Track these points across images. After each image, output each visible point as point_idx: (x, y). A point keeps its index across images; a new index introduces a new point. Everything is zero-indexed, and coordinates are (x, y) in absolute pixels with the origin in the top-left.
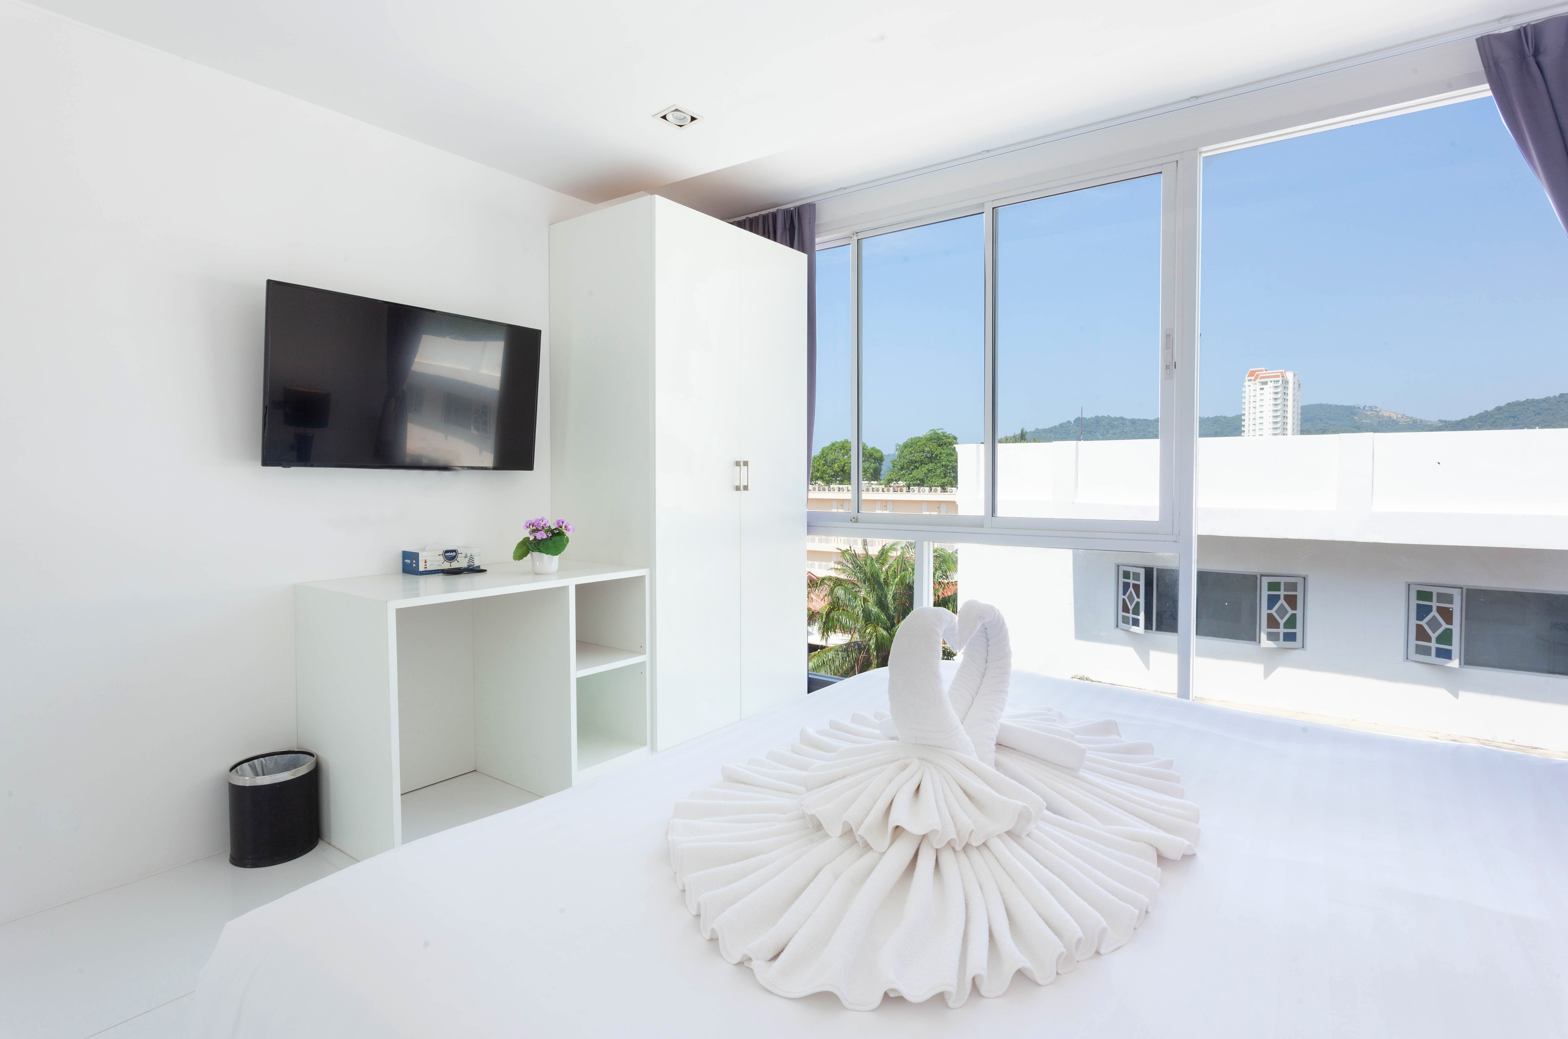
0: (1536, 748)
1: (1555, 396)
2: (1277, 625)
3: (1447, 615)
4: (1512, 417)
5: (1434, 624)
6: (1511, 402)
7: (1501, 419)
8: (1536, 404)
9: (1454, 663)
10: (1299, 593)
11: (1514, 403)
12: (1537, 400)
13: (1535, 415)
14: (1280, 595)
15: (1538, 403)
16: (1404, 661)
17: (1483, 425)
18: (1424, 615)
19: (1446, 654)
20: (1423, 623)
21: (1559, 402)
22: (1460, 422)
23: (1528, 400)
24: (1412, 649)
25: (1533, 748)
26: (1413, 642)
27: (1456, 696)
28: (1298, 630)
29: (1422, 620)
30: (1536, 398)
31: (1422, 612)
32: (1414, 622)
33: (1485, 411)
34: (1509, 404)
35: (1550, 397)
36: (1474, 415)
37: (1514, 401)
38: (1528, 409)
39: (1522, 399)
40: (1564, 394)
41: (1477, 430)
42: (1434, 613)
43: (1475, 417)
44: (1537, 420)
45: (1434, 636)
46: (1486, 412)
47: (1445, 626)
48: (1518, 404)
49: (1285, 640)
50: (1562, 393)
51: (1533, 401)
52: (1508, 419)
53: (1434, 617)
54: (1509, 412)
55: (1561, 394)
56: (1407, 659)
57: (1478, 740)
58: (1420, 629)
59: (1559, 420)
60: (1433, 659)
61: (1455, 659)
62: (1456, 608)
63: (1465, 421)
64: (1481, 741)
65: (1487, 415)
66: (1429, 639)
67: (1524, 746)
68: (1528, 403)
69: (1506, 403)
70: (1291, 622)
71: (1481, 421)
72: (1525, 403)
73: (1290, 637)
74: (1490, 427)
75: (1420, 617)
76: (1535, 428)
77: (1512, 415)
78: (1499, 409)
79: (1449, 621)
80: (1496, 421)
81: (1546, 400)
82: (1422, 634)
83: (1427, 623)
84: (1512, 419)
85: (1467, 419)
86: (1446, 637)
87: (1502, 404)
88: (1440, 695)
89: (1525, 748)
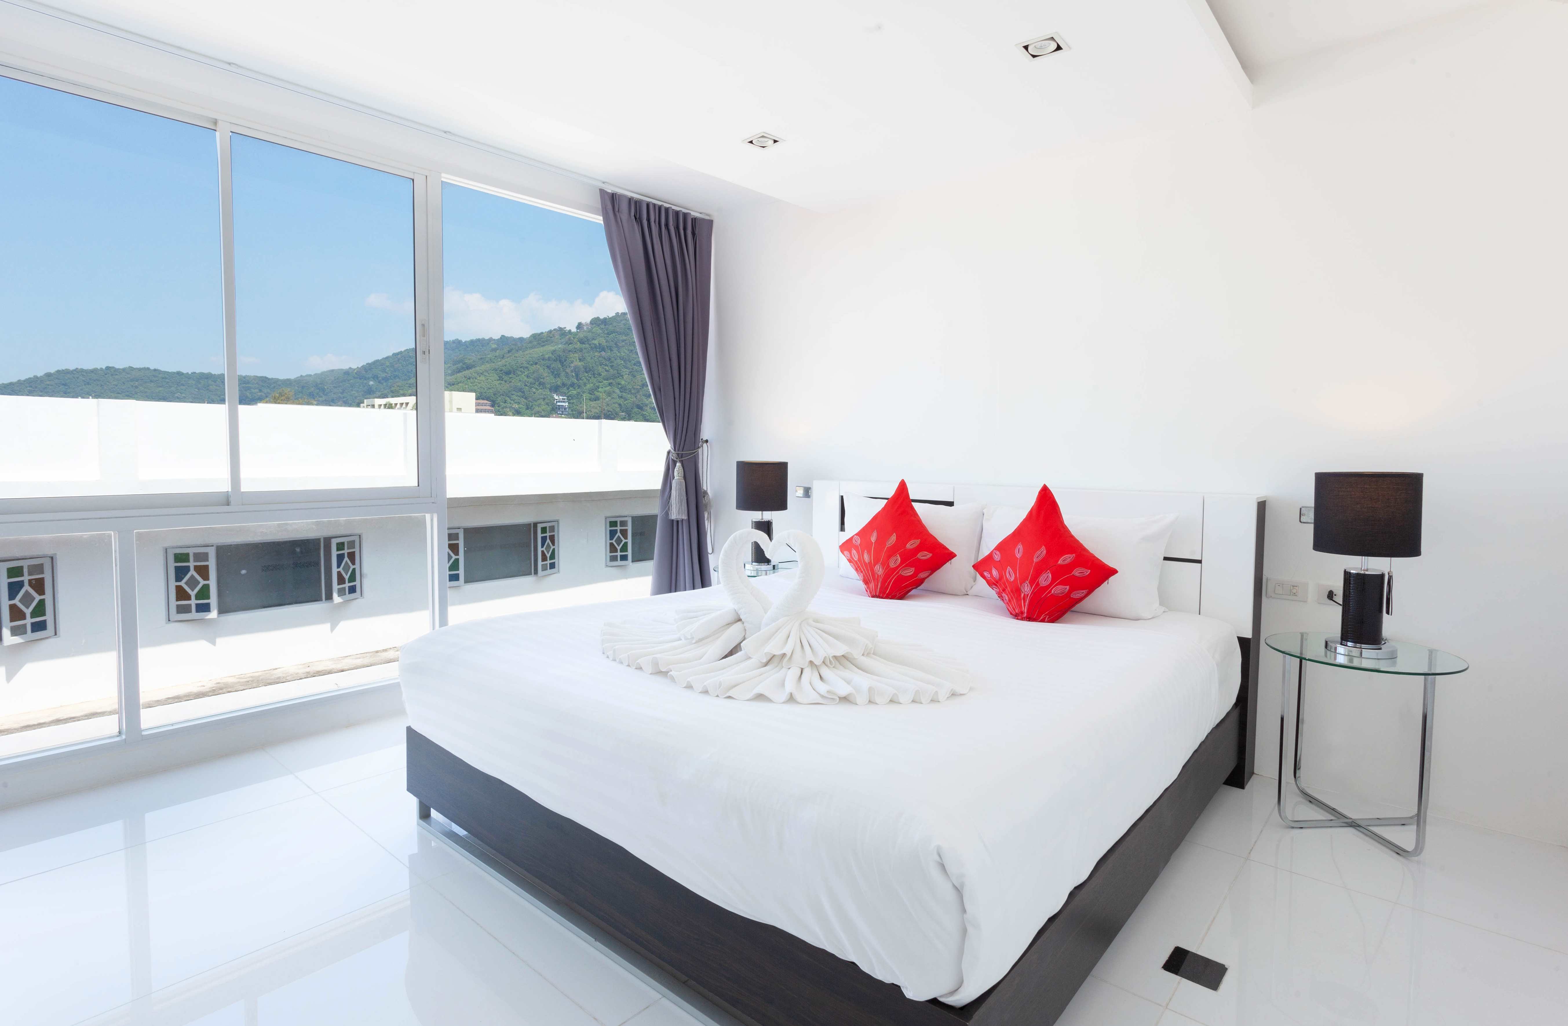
0: (277, 669)
1: (101, 368)
2: (22, 616)
3: (203, 572)
4: (63, 384)
5: (193, 583)
6: (60, 369)
7: (52, 385)
8: (85, 374)
9: (213, 614)
10: (47, 576)
11: (63, 370)
12: (85, 370)
13: (85, 385)
14: (23, 581)
15: (86, 373)
16: (166, 623)
17: (34, 391)
18: (183, 576)
19: (204, 608)
20: (182, 583)
21: (106, 374)
22: (8, 386)
23: (77, 369)
24: (173, 609)
25: (274, 669)
26: (174, 603)
27: (214, 643)
28: (48, 617)
29: (180, 581)
30: (85, 368)
31: (180, 573)
32: (173, 584)
33: (34, 376)
34: (58, 371)
35: (97, 368)
36: (23, 379)
37: (63, 369)
38: (78, 378)
39: (72, 368)
40: (110, 367)
41: (28, 395)
42: (192, 572)
43: (24, 381)
44: (86, 390)
45: (193, 594)
46: (36, 377)
47: (202, 582)
48: (67, 372)
49: (33, 631)
50: (108, 365)
51: (82, 370)
52: (59, 386)
53: (192, 576)
54: (59, 379)
55: (107, 367)
56: (169, 621)
57: (234, 676)
58: (179, 590)
59: (107, 391)
60: (194, 615)
61: (214, 610)
62: (212, 564)
63: (13, 385)
64: (237, 677)
65: (37, 381)
66: (188, 597)
67: (268, 670)
68: (78, 372)
69: (56, 370)
70: (40, 609)
71: (31, 387)
72: (74, 372)
73: (39, 627)
74: (41, 394)
75: (178, 578)
76: (89, 398)
77: (63, 382)
78: (48, 375)
79: (206, 577)
80: (46, 388)
81: (94, 371)
82: (181, 594)
83: (186, 583)
84: (63, 386)
85: (16, 383)
86: (204, 593)
87: (52, 371)
88: (201, 645)
89: (269, 671)
